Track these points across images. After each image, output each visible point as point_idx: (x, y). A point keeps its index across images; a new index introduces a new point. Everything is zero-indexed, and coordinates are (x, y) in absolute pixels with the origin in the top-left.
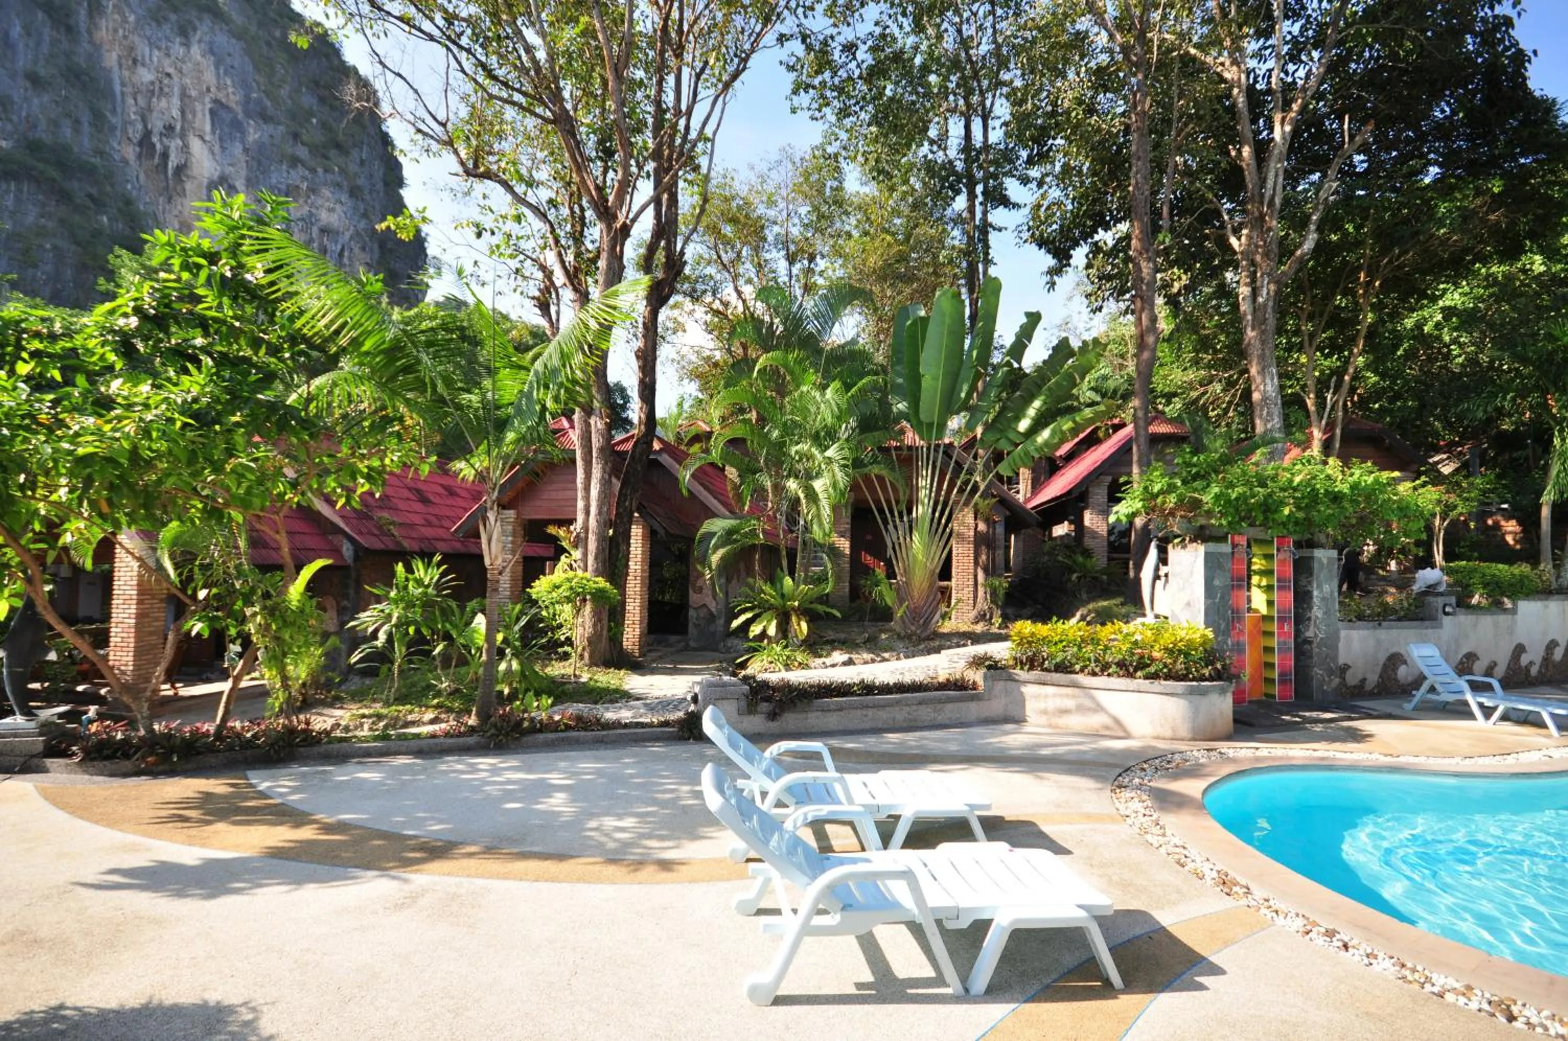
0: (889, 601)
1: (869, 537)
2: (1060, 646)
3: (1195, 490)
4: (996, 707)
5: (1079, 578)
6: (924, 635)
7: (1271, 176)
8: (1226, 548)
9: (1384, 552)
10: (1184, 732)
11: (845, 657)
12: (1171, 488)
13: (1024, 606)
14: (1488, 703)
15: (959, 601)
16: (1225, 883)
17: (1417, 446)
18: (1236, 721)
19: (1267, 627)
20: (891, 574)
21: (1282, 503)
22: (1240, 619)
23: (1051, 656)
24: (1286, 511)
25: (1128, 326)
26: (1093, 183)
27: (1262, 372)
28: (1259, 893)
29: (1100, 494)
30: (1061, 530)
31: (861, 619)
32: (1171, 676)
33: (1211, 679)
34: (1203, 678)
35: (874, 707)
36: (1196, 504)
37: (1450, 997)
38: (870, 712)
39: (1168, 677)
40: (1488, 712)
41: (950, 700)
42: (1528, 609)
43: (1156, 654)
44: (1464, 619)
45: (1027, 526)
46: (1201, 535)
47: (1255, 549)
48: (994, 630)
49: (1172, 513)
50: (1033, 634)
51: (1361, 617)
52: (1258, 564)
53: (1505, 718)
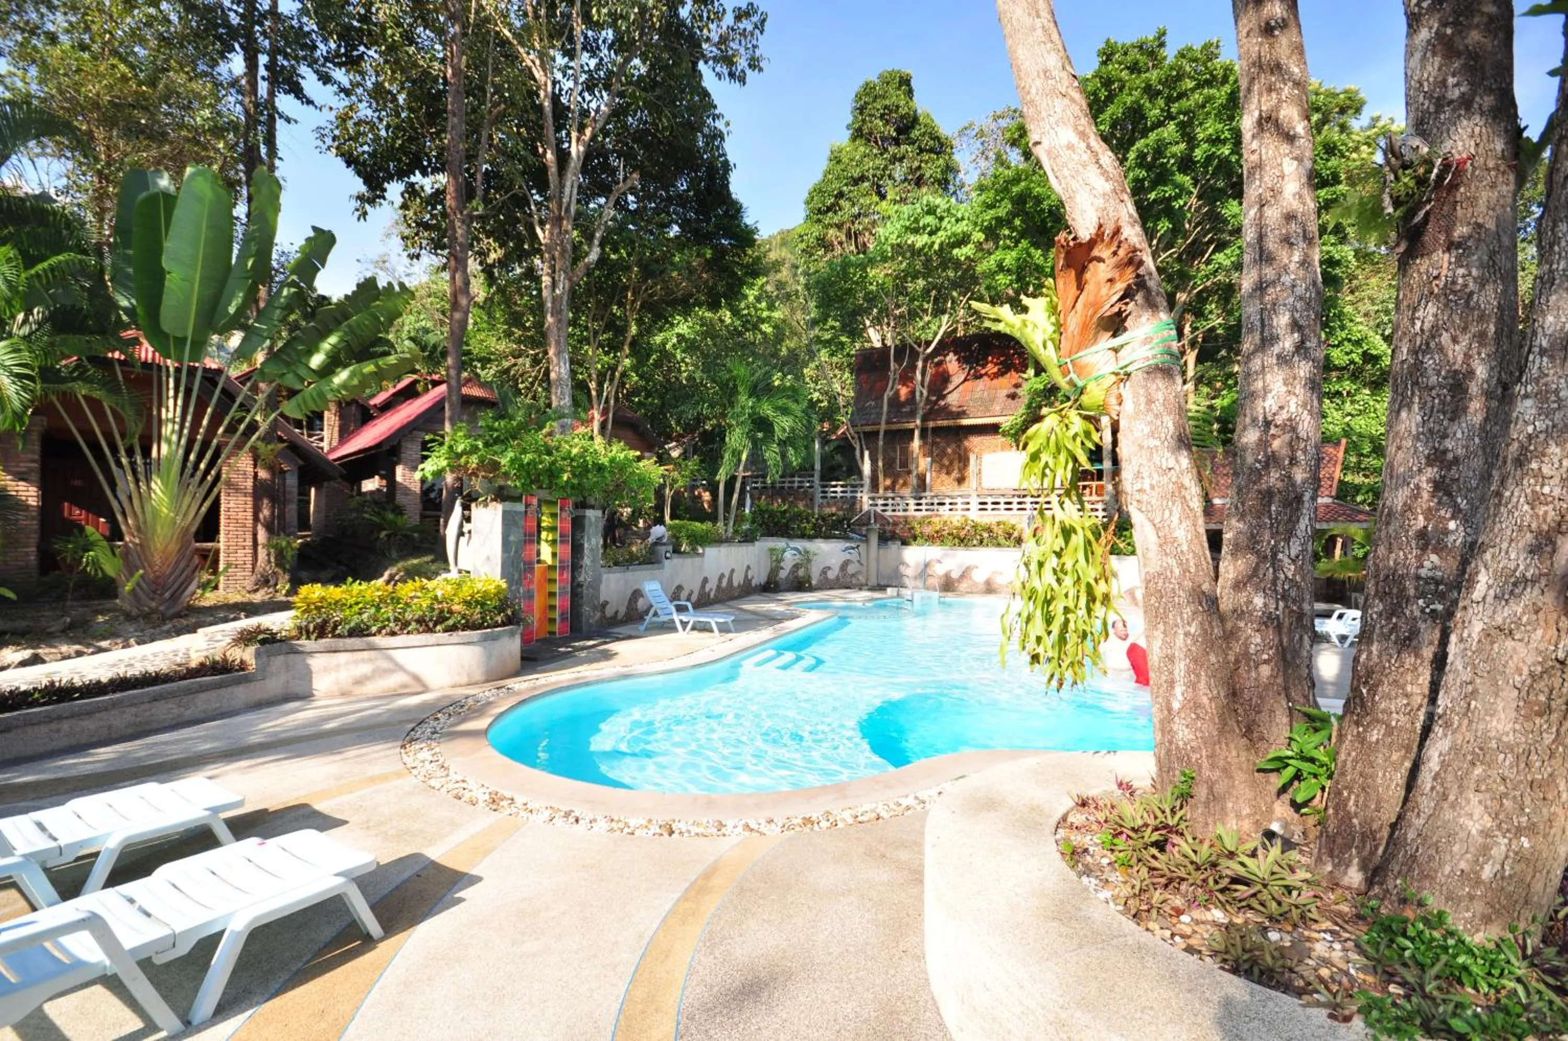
0: (110, 570)
1: (77, 483)
2: (356, 608)
3: (495, 453)
4: (273, 685)
5: (388, 536)
6: (172, 611)
7: (568, 184)
8: (520, 507)
9: (636, 515)
10: (478, 675)
11: (26, 654)
12: (474, 450)
13: (324, 567)
14: (685, 619)
15: (229, 565)
16: (495, 801)
17: (659, 435)
18: (523, 658)
19: (551, 575)
20: (115, 534)
21: (562, 470)
22: (532, 570)
23: (345, 621)
24: (565, 478)
25: (444, 283)
26: (409, 117)
27: (558, 354)
28: (519, 801)
29: (412, 449)
30: (370, 485)
31: (61, 598)
32: (469, 626)
33: (503, 624)
34: (497, 625)
35: (72, 716)
36: (496, 466)
37: (637, 833)
38: (66, 726)
39: (466, 627)
40: (684, 624)
41: (203, 688)
42: (711, 553)
43: (456, 608)
44: (677, 561)
45: (330, 479)
46: (501, 495)
47: (545, 509)
48: (281, 597)
49: (474, 474)
50: (323, 599)
51: (616, 564)
52: (546, 521)
53: (693, 629)
